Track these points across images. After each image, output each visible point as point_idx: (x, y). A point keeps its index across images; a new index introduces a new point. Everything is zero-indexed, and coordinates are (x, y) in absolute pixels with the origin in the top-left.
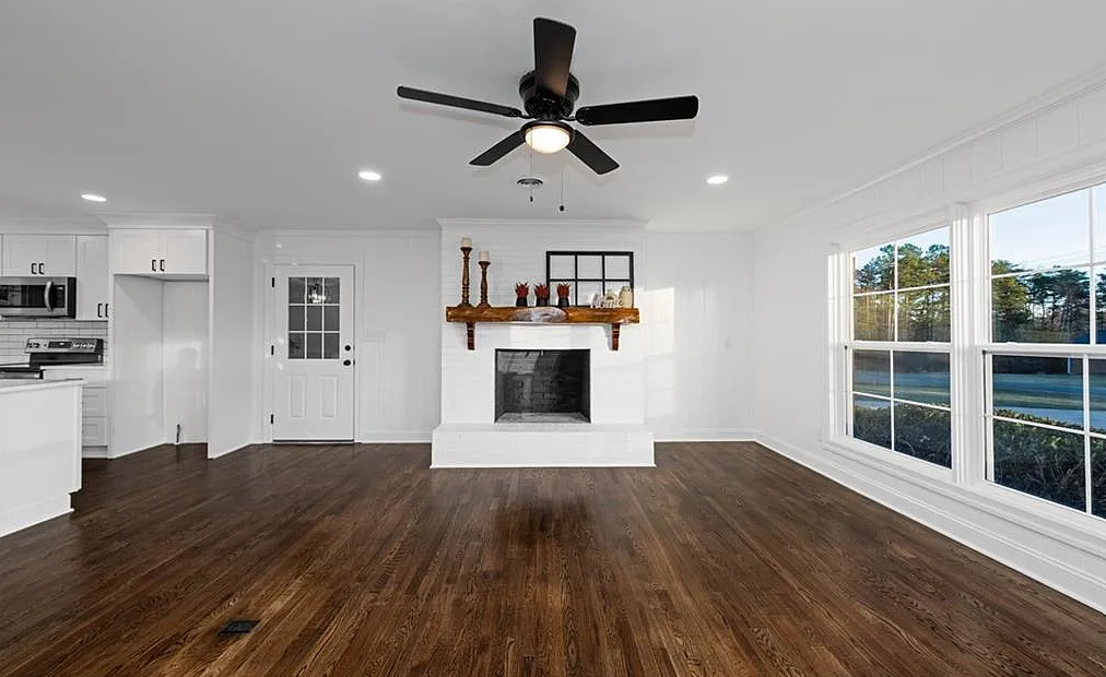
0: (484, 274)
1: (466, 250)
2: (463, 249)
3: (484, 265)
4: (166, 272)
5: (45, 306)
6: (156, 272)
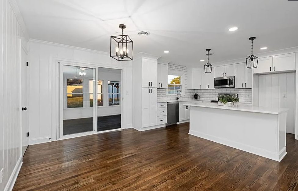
4: (275, 71)
5: (228, 85)
6: (272, 71)
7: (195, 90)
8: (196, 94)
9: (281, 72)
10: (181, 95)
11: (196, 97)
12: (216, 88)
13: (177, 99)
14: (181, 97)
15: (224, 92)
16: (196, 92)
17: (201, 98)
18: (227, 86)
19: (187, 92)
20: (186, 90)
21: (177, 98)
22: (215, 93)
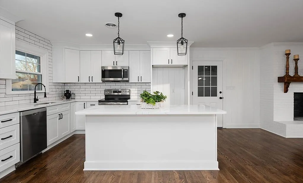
0: (296, 64)
1: (288, 55)
2: (286, 54)
3: (296, 60)
4: (172, 64)
5: (121, 77)
6: (169, 64)
7: (65, 83)
8: (68, 91)
9: (175, 66)
10: (45, 93)
11: (68, 95)
12: (104, 81)
13: (35, 102)
14: (45, 96)
15: (112, 87)
16: (67, 88)
17: (76, 97)
18: (119, 79)
19: (53, 87)
20: (51, 84)
21: (36, 100)
22: (100, 90)
